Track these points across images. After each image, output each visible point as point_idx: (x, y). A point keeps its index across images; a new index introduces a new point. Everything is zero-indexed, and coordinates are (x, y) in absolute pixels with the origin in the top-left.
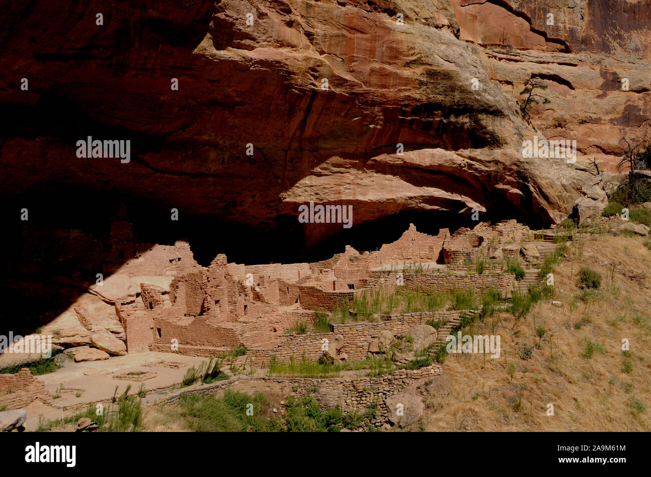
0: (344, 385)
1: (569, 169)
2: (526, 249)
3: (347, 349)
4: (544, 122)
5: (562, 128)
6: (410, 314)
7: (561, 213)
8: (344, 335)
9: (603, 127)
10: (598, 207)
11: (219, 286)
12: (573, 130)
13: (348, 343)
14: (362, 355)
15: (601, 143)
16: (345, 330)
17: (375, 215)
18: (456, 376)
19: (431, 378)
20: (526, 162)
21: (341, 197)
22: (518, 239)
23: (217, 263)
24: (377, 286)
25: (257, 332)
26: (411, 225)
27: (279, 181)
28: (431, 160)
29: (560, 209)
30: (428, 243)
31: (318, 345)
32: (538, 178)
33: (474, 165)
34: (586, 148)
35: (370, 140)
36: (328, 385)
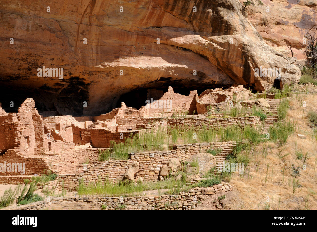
0: (148, 202)
1: (272, 54)
2: (259, 102)
3: (143, 173)
4: (255, 21)
5: (266, 26)
6: (192, 145)
7: (269, 83)
8: (140, 162)
9: (290, 28)
10: (295, 78)
11: (28, 125)
12: (272, 28)
13: (142, 168)
14: (154, 178)
15: (289, 39)
16: (140, 157)
17: (143, 80)
18: (244, 191)
19: (223, 194)
20: (248, 45)
21: (120, 64)
22: (246, 98)
23: (26, 106)
24: (155, 127)
25: (62, 162)
26: (170, 87)
27: (73, 49)
28: (185, 39)
29: (268, 81)
30: (182, 101)
31: (118, 170)
32: (255, 57)
33: (213, 45)
34: (280, 41)
35: (142, 20)
36: (134, 203)
